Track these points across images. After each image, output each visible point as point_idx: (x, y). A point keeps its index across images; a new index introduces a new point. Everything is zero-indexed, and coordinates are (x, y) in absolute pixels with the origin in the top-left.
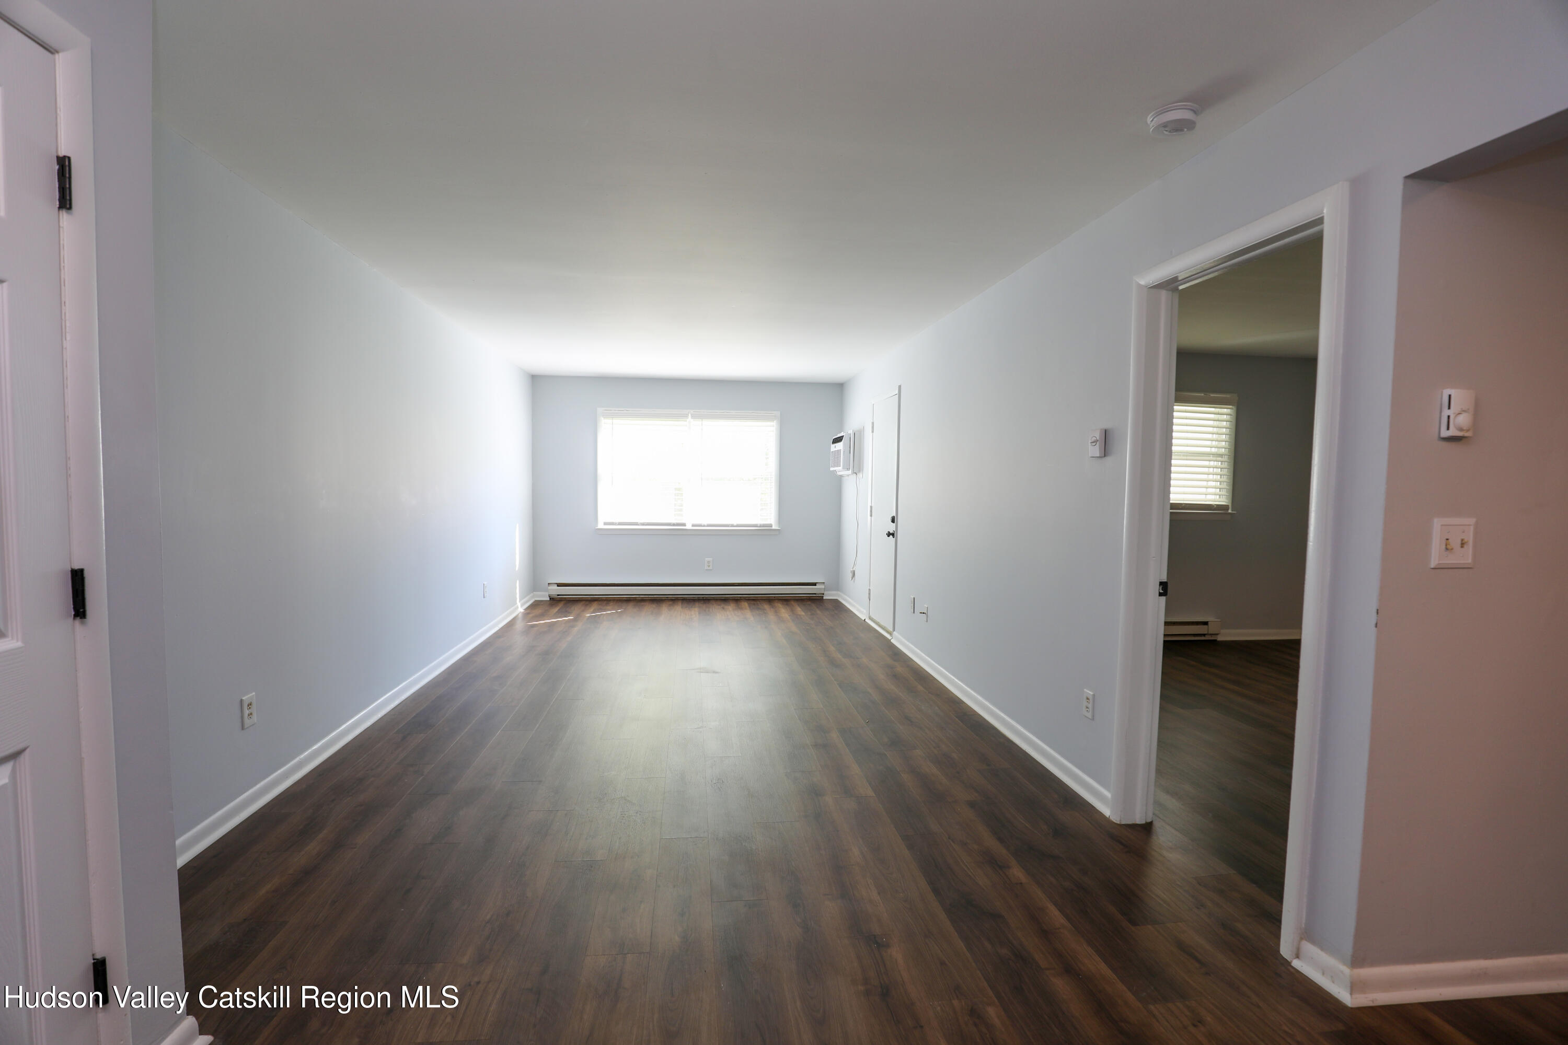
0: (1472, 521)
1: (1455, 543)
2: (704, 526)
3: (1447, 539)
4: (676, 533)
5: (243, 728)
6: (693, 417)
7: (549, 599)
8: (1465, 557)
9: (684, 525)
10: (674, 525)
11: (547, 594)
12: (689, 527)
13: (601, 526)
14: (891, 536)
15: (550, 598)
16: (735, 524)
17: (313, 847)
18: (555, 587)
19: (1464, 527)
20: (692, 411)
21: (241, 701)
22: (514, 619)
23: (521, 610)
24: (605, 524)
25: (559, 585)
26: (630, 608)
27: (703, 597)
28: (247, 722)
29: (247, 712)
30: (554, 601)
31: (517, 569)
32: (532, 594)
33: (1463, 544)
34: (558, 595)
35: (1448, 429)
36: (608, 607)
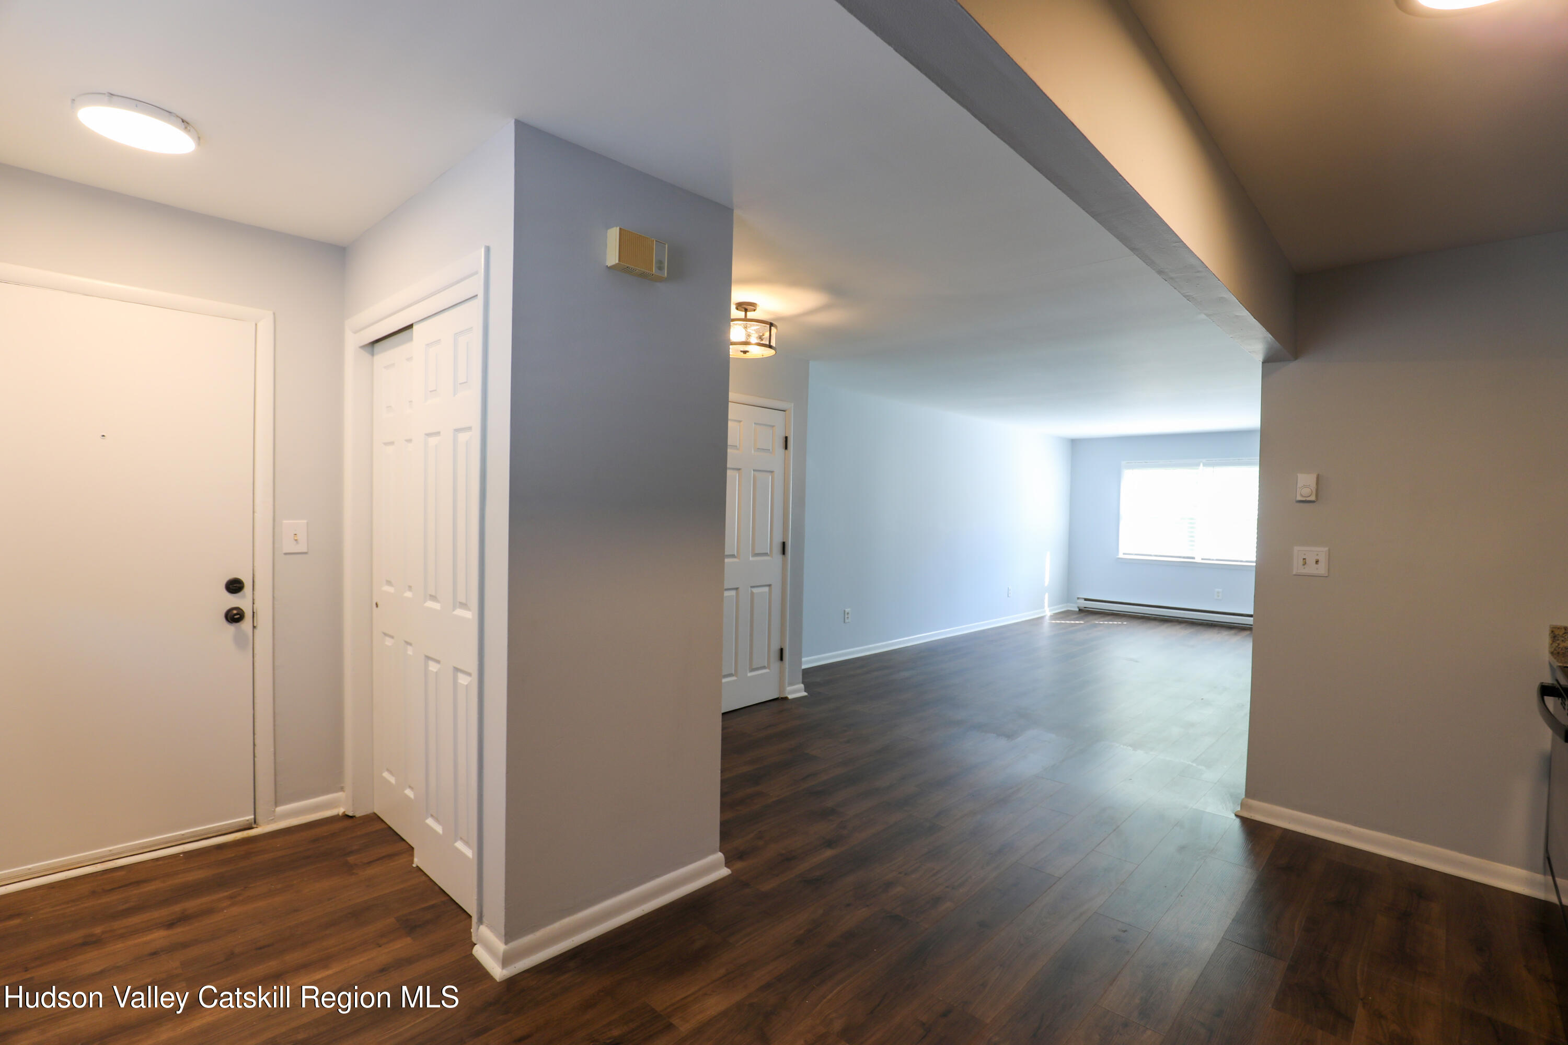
0: (1326, 549)
1: (1311, 561)
2: (1213, 560)
3: (1304, 559)
4: (1188, 567)
6: (1205, 465)
7: (1077, 610)
8: (1322, 569)
9: (1193, 558)
10: (1184, 558)
11: (1076, 605)
12: (1198, 560)
13: (1121, 556)
15: (1079, 610)
16: (1244, 560)
18: (1083, 601)
19: (1321, 552)
20: (1204, 460)
21: (845, 611)
22: (1042, 618)
23: (1048, 612)
24: (1124, 554)
25: (1086, 600)
26: (1135, 623)
27: (1212, 624)
28: (847, 621)
29: (846, 616)
30: (1081, 611)
31: (1046, 584)
32: (1066, 604)
33: (1317, 562)
34: (1085, 608)
36: (1119, 620)
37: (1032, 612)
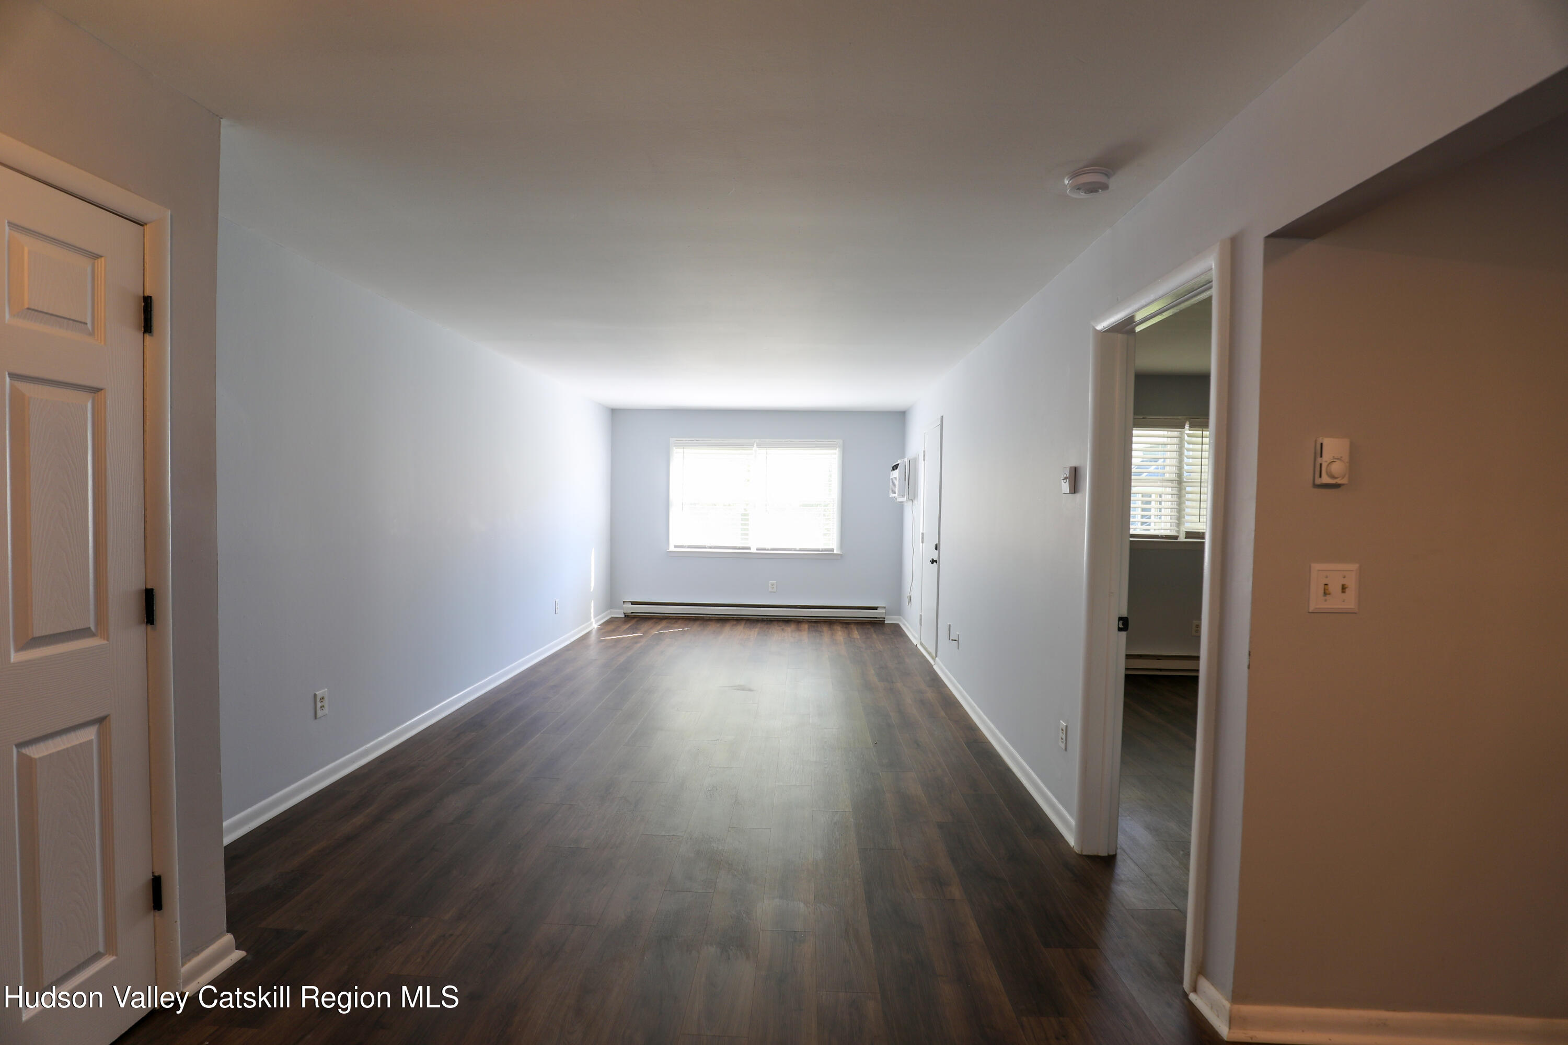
0: (1355, 567)
1: (1335, 588)
2: (768, 550)
3: (1326, 584)
4: (742, 557)
5: (316, 717)
6: (759, 446)
7: (623, 616)
8: (1349, 602)
9: (749, 548)
10: (739, 548)
11: (622, 611)
12: (753, 550)
13: (672, 548)
14: (935, 563)
15: (625, 616)
16: (798, 548)
17: (359, 820)
18: (630, 605)
19: (1347, 572)
20: (757, 441)
21: (315, 695)
22: (587, 635)
23: (595, 625)
24: (676, 547)
25: (633, 603)
26: (696, 627)
27: (767, 618)
28: (320, 713)
29: (319, 705)
30: (628, 617)
31: (592, 590)
32: (609, 611)
33: (1344, 588)
34: (632, 613)
35: (1320, 476)
36: (676, 626)
37: (579, 628)
